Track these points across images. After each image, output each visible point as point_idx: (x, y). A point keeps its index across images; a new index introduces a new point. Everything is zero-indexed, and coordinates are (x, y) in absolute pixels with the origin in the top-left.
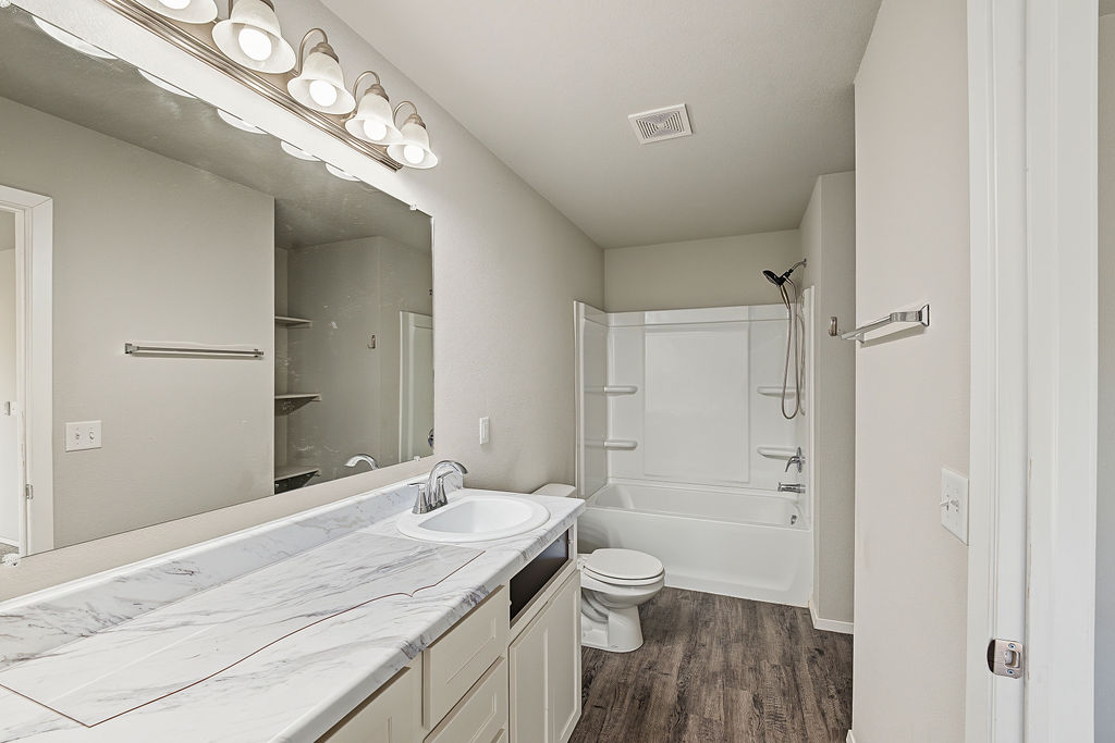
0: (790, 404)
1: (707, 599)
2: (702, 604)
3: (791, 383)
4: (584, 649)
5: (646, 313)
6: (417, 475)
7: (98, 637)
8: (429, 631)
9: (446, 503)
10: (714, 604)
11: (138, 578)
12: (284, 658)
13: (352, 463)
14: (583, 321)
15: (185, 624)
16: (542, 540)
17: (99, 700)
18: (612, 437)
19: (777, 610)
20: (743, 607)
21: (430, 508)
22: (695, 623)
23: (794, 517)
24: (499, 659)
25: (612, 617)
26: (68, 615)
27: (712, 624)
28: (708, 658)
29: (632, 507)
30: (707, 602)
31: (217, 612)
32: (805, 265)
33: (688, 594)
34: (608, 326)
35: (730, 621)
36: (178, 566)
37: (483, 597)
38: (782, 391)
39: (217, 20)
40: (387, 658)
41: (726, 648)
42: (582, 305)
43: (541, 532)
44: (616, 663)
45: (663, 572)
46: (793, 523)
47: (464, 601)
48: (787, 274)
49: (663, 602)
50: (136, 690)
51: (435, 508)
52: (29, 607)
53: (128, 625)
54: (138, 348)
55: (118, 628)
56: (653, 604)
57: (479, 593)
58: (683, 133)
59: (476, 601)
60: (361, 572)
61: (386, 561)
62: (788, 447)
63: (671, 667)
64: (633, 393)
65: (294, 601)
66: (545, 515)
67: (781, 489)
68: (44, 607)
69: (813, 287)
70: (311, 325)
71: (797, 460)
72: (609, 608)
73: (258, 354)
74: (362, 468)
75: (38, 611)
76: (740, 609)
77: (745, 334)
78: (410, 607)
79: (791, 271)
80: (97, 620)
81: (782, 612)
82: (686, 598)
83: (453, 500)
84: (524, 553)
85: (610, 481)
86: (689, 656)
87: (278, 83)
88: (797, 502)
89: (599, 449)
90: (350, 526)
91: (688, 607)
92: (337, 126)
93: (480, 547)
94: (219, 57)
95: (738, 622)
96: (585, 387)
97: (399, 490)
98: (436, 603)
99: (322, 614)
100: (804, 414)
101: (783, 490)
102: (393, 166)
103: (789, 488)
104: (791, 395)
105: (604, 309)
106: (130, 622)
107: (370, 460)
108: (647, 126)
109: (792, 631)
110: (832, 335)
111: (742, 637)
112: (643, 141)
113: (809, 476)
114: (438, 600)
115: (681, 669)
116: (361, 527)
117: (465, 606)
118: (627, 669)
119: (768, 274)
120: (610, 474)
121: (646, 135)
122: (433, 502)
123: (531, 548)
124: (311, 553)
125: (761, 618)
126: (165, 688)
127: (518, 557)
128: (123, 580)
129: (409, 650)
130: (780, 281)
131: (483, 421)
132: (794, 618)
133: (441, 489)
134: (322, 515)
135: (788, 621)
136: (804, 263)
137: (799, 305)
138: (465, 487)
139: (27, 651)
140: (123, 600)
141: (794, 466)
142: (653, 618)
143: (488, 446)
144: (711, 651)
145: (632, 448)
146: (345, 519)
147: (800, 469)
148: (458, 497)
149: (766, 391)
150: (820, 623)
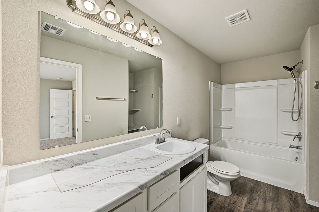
0: (295, 116)
1: (258, 183)
2: (256, 184)
3: (296, 108)
4: (208, 191)
5: (236, 84)
6: (157, 133)
7: (73, 168)
8: (149, 182)
9: (165, 141)
10: (260, 185)
11: (83, 154)
12: (108, 183)
13: (141, 128)
14: (212, 87)
15: (92, 168)
16: (191, 157)
17: (66, 185)
18: (223, 124)
19: (288, 192)
20: (273, 189)
21: (160, 143)
22: (252, 191)
23: (297, 158)
24: (175, 193)
25: (220, 183)
26: (67, 161)
27: (259, 193)
28: (257, 205)
29: (230, 148)
30: (258, 184)
31: (99, 166)
32: (302, 63)
33: (250, 180)
34: (222, 89)
35: (267, 193)
36: (93, 152)
37: (169, 173)
38: (292, 110)
39: (101, 11)
40: (134, 189)
41: (265, 202)
42: (212, 83)
43: (191, 154)
44: (222, 199)
45: (240, 171)
46: (296, 160)
47: (162, 174)
48: (294, 67)
49: (240, 181)
50: (74, 185)
51: (162, 143)
52: (59, 159)
53: (80, 166)
54: (99, 98)
55: (78, 166)
56: (237, 181)
57: (167, 172)
58: (247, 20)
59: (166, 174)
60: (137, 160)
61: (144, 157)
62: (294, 131)
63: (242, 205)
64: (231, 110)
65: (118, 166)
66: (194, 149)
67: (290, 147)
68: (62, 159)
69: (306, 71)
70: (138, 92)
71: (299, 137)
72: (219, 180)
73: (125, 99)
74: (144, 129)
75: (61, 160)
76: (271, 189)
77: (276, 90)
78: (146, 173)
79: (296, 65)
80: (74, 164)
81: (290, 194)
82: (249, 181)
83: (167, 141)
84: (184, 161)
85: (223, 139)
86: (249, 202)
87: (117, 26)
88: (298, 153)
89: (218, 128)
90: (138, 145)
91: (250, 185)
92: (134, 36)
93: (171, 157)
94: (102, 21)
95: (270, 193)
96: (213, 108)
97: (152, 136)
98: (153, 173)
99: (122, 171)
100: (302, 119)
101: (292, 147)
102: (151, 46)
103: (294, 147)
104: (296, 112)
105: (221, 84)
106: (81, 165)
107: (146, 128)
108: (233, 21)
109: (295, 202)
110: (316, 88)
111: (272, 199)
112: (231, 26)
113: (304, 143)
114: (154, 172)
115: (246, 206)
116: (141, 146)
117: (162, 175)
118: (225, 202)
119: (285, 67)
120: (222, 136)
121: (233, 23)
122: (161, 141)
123: (187, 159)
124: (127, 152)
125: (281, 193)
126: (80, 185)
127: (182, 162)
128: (80, 154)
129: (142, 187)
130: (290, 70)
131: (178, 118)
132: (296, 196)
133: (164, 137)
134: (130, 142)
135: (293, 197)
136: (302, 62)
137: (299, 78)
138: (172, 137)
139: (59, 169)
140: (80, 160)
141: (297, 139)
142: (236, 186)
143: (179, 125)
144: (258, 203)
145: (231, 129)
146: (136, 143)
147: (300, 140)
148: (169, 140)
149: (284, 110)
150: (309, 202)
